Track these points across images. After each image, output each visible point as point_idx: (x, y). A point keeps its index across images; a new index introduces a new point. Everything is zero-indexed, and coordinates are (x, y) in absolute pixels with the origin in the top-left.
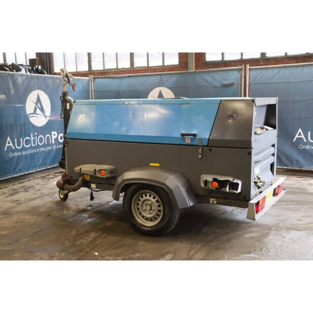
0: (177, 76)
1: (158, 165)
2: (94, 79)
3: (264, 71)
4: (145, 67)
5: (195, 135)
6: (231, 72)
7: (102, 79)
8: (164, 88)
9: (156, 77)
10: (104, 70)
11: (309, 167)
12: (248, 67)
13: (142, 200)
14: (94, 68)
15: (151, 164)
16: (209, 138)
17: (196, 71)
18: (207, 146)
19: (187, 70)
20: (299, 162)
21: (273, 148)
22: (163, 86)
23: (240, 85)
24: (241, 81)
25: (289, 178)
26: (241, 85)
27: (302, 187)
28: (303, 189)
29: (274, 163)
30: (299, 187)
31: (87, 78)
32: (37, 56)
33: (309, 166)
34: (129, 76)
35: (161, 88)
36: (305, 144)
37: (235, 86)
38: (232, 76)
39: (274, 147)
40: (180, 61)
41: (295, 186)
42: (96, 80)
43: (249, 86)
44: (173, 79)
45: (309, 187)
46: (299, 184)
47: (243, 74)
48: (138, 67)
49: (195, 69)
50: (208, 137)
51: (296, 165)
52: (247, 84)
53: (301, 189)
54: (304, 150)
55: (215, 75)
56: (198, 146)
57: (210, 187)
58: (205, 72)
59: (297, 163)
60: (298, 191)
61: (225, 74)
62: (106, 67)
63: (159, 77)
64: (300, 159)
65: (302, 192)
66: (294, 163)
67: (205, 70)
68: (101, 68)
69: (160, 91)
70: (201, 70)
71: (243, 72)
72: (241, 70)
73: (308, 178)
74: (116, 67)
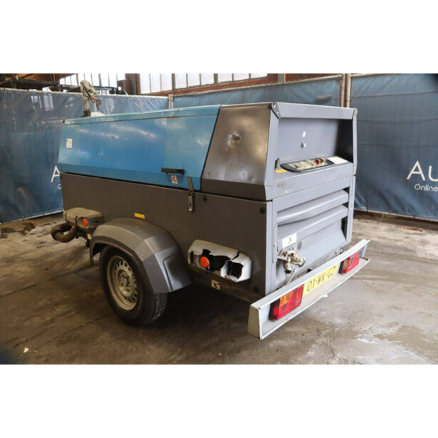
0: (262, 91)
1: (143, 217)
2: (174, 98)
3: (370, 80)
4: (230, 82)
5: (182, 172)
6: (329, 83)
7: (182, 98)
9: (238, 93)
10: (187, 88)
11: (425, 216)
12: (350, 75)
13: (118, 269)
14: (177, 87)
15: (136, 215)
16: (201, 178)
18: (200, 191)
19: (277, 82)
20: (413, 209)
21: (346, 194)
23: (338, 100)
24: (340, 95)
25: (398, 229)
26: (340, 99)
27: (409, 247)
28: (410, 251)
29: (346, 218)
30: (405, 246)
31: (165, 97)
32: (126, 77)
33: (427, 214)
34: (210, 93)
36: (424, 183)
37: (333, 101)
38: (329, 88)
39: (348, 192)
41: (399, 244)
42: (176, 99)
43: (351, 101)
44: (258, 94)
45: (421, 247)
46: (408, 240)
47: (343, 85)
48: (222, 83)
49: (286, 81)
50: (200, 176)
51: (410, 211)
52: (349, 99)
53: (406, 250)
54: (422, 192)
55: (308, 88)
56: (187, 190)
57: (198, 265)
58: (295, 84)
59: (411, 210)
60: (401, 253)
61: (319, 86)
62: (189, 85)
63: (242, 93)
64: (415, 203)
65: (407, 255)
66: (406, 209)
67: (296, 81)
68: (184, 86)
70: (291, 82)
71: (344, 81)
72: (341, 79)
73: (424, 232)
74: (199, 84)
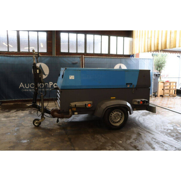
0: (49, 58)
1: (115, 98)
3: (90, 58)
4: (27, 52)
6: (76, 58)
8: (42, 63)
12: (83, 56)
15: (111, 98)
17: (57, 56)
19: (52, 55)
22: (41, 62)
23: (80, 63)
35: (40, 63)
37: (78, 64)
38: (77, 60)
40: (47, 51)
43: (84, 64)
44: (47, 59)
47: (81, 59)
48: (22, 52)
49: (56, 55)
50: (136, 85)
52: (83, 63)
55: (69, 59)
58: (64, 57)
61: (73, 58)
69: (40, 65)
72: (80, 57)
